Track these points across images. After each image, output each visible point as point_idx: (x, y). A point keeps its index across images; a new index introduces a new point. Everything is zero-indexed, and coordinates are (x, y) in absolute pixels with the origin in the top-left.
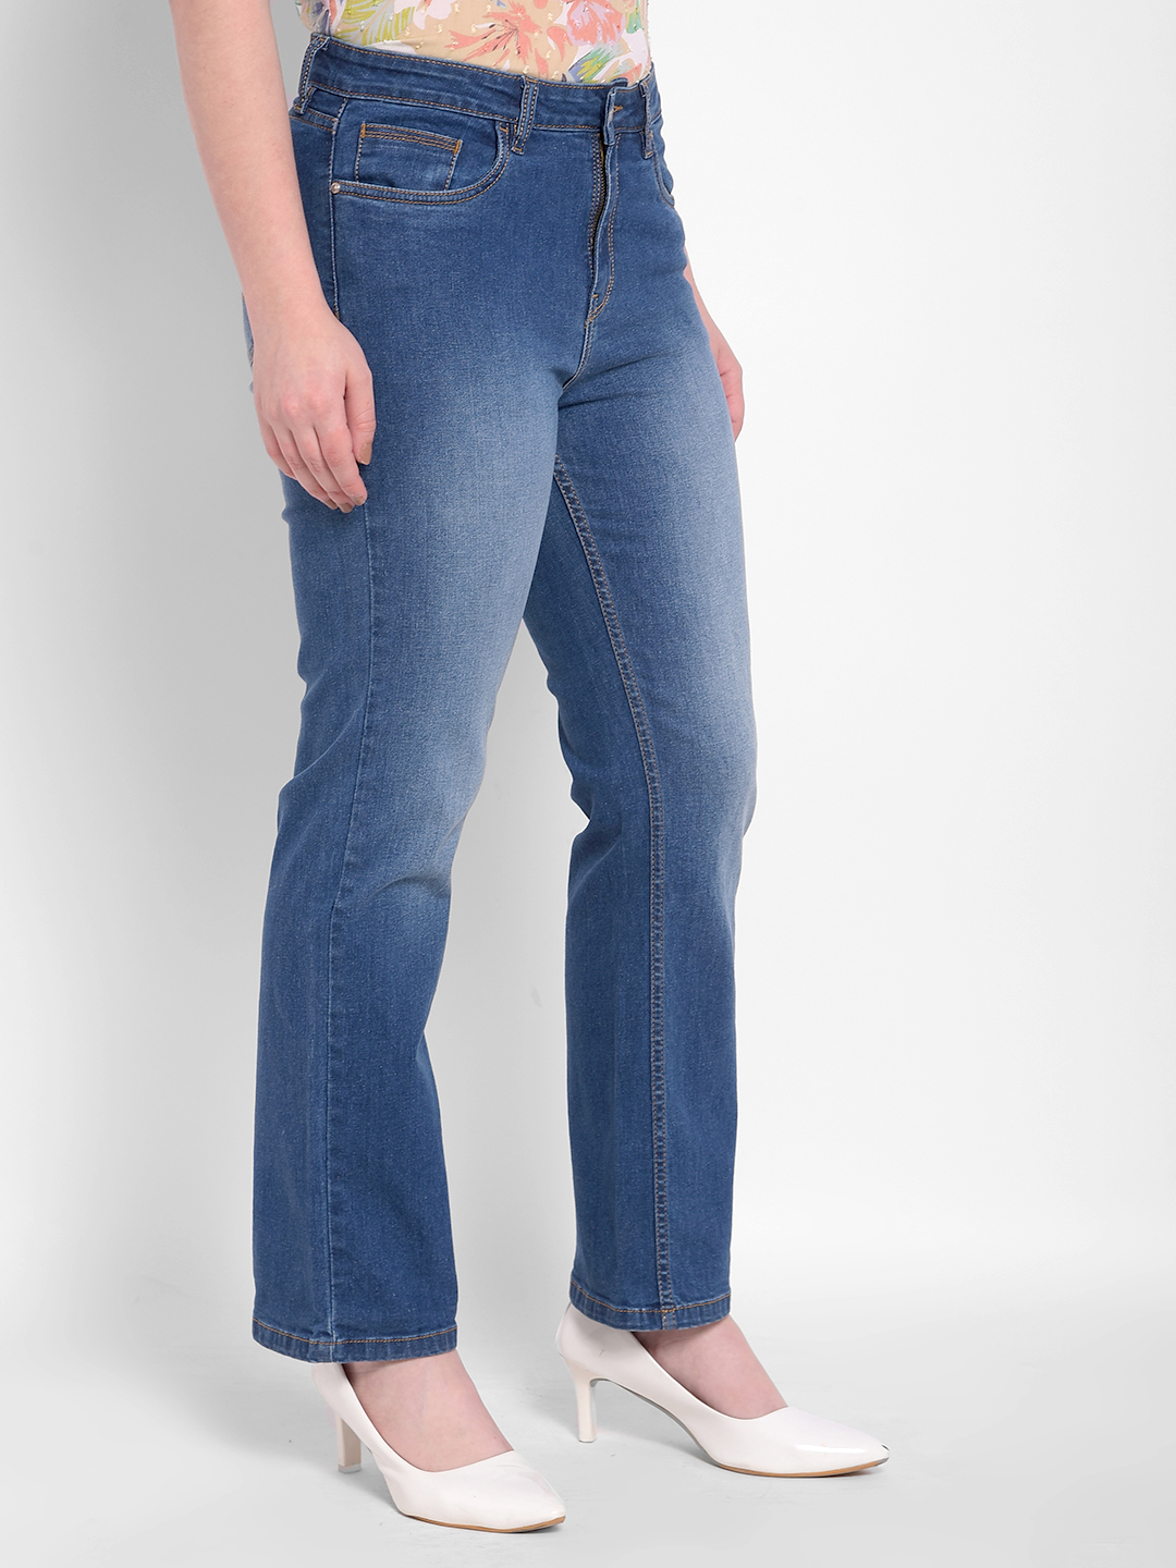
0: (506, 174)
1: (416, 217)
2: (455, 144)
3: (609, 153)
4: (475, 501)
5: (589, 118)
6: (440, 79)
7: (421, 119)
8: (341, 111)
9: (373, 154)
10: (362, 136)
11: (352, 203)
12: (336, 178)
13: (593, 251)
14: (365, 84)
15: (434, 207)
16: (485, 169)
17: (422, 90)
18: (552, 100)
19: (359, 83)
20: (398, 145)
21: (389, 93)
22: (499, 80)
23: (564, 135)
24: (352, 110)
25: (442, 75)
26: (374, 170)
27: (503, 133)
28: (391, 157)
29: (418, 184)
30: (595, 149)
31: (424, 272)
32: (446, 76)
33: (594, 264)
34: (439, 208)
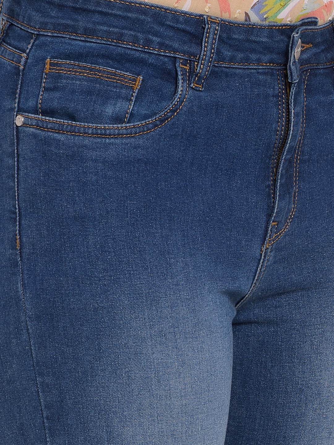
0: (185, 109)
1: (93, 149)
2: (135, 80)
3: (293, 90)
4: (153, 420)
5: (274, 56)
6: (124, 18)
7: (103, 56)
8: (29, 47)
9: (55, 89)
10: (47, 71)
11: (35, 136)
12: (20, 111)
13: (275, 181)
14: (53, 21)
15: (112, 140)
16: (164, 104)
17: (105, 28)
18: (235, 39)
19: (47, 20)
20: (80, 80)
21: (74, 30)
22: (181, 19)
23: (248, 72)
24: (40, 46)
25: (125, 14)
26: (55, 104)
27: (183, 70)
28: (73, 92)
29: (97, 118)
30: (279, 87)
31: (101, 202)
32: (129, 15)
33: (274, 193)
34: (117, 141)
